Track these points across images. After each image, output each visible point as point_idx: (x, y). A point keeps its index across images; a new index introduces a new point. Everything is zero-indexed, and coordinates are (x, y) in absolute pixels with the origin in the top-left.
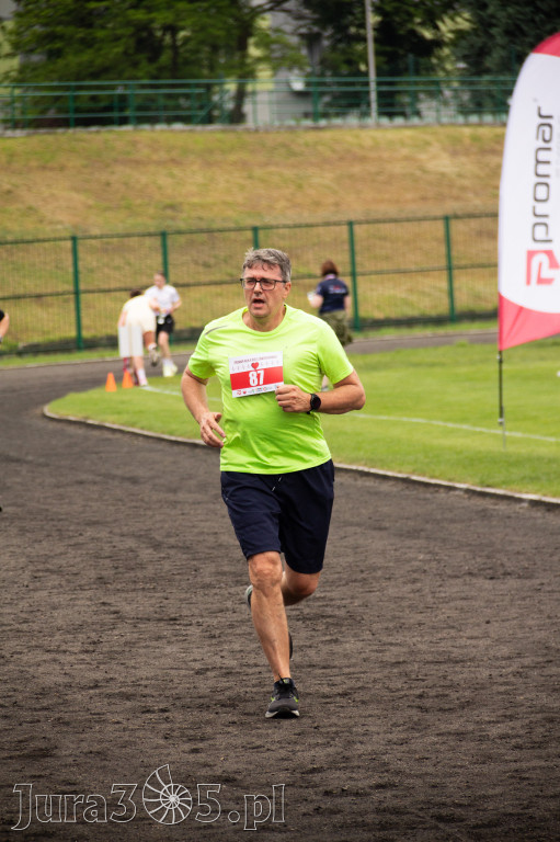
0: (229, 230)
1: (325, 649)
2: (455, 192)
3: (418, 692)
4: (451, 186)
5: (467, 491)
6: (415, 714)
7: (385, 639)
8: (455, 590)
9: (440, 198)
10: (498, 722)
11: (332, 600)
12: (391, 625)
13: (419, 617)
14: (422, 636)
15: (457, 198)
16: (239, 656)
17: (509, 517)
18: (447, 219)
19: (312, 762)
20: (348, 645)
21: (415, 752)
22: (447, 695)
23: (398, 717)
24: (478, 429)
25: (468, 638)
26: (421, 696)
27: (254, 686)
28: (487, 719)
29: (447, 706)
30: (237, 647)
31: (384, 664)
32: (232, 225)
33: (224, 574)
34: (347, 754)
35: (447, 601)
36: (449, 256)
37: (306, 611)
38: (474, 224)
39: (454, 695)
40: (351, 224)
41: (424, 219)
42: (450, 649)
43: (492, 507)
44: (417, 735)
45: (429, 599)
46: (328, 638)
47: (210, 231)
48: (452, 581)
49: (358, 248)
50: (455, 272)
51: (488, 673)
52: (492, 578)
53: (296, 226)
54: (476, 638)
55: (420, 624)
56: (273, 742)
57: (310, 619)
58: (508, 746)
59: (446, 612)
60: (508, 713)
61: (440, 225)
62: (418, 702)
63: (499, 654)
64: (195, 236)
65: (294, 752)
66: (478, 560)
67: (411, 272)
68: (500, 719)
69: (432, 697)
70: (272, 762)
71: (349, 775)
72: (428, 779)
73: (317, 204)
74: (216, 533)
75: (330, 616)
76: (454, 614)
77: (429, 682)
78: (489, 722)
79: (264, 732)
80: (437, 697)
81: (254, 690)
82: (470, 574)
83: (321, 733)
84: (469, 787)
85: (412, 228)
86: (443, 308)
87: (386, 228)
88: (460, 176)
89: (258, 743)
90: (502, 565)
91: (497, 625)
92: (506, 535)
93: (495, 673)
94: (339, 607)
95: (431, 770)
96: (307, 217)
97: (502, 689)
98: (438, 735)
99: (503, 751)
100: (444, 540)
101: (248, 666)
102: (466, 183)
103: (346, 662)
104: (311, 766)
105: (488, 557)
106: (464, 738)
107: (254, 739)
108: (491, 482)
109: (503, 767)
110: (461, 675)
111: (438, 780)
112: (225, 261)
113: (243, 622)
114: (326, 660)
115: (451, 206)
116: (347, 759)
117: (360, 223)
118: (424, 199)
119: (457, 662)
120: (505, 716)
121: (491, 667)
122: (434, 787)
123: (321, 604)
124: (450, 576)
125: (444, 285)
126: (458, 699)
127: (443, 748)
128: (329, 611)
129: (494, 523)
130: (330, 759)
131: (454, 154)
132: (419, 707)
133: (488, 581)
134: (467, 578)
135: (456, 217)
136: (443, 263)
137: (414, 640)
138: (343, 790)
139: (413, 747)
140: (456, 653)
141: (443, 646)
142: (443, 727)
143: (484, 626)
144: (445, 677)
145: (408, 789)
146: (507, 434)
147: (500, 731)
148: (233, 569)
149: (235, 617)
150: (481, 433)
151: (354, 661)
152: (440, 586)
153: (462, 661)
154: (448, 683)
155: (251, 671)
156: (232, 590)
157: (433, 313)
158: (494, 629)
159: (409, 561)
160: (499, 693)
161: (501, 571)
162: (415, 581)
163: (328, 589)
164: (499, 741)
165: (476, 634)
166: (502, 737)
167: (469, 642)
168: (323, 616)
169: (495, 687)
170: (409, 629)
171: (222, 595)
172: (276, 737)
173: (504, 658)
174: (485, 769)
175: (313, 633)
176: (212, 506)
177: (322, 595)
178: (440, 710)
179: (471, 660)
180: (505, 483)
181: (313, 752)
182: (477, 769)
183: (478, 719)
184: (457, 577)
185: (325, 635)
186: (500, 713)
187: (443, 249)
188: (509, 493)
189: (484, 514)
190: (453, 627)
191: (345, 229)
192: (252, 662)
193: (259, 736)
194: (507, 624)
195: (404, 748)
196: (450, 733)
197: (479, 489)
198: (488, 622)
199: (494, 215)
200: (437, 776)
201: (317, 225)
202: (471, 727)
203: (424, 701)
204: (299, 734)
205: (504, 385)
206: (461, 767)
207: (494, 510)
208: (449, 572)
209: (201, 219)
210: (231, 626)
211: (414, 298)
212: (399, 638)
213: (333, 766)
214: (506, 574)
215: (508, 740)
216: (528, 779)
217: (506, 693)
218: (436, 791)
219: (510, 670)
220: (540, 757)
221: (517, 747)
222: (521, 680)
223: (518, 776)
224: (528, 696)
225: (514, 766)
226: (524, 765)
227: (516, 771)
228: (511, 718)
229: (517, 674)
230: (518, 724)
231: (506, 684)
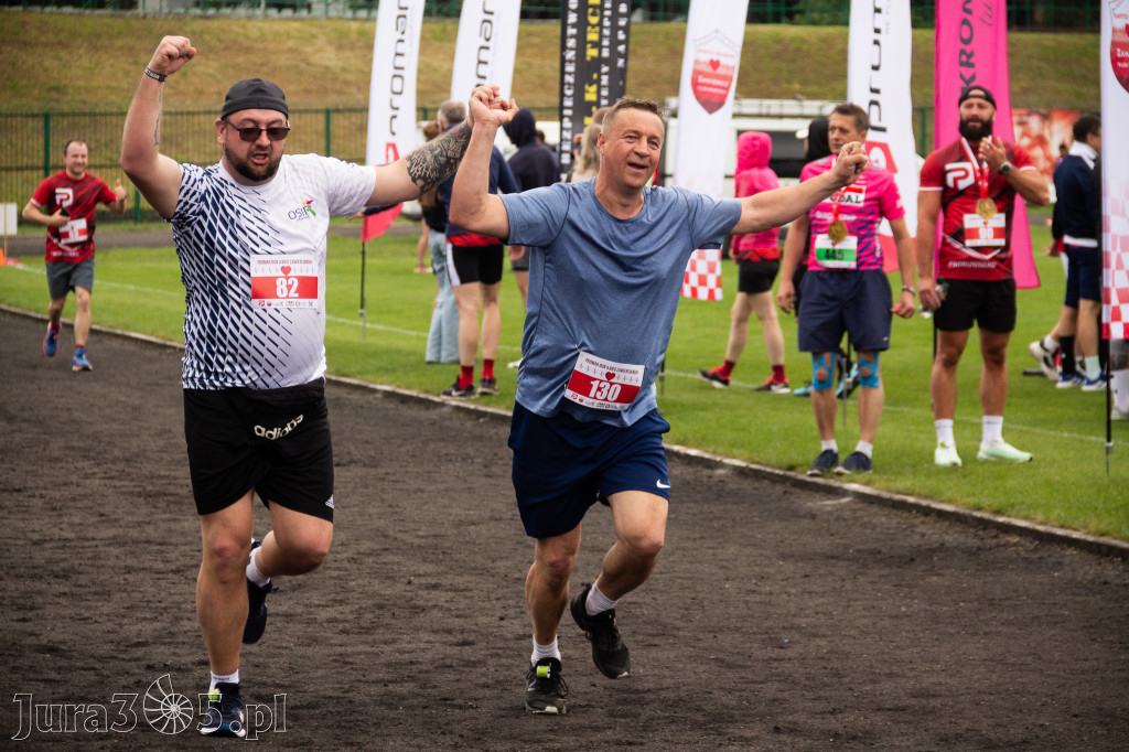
0: (111, 114)
1: (163, 526)
2: (338, 87)
4: (335, 80)
9: (324, 91)
10: (328, 606)
11: (175, 478)
14: (261, 518)
15: (340, 93)
16: (77, 529)
17: (362, 407)
18: (328, 112)
19: (139, 635)
20: (186, 524)
24: (340, 320)
27: (89, 559)
28: (316, 602)
30: (76, 520)
32: (115, 110)
33: (73, 448)
34: (174, 629)
37: (149, 488)
38: (355, 119)
41: (307, 111)
43: (345, 396)
46: (167, 516)
47: (92, 115)
53: (176, 113)
56: (101, 615)
57: (150, 496)
58: (335, 630)
60: (339, 598)
61: (321, 118)
64: (77, 119)
65: (121, 625)
68: (329, 603)
70: (98, 634)
71: (172, 650)
72: (251, 659)
73: (201, 92)
74: (70, 409)
75: (173, 495)
78: (319, 606)
79: (94, 604)
81: (89, 562)
83: (150, 608)
88: (344, 70)
89: (86, 615)
90: (349, 453)
92: (357, 424)
94: (182, 486)
96: (189, 105)
97: (335, 574)
99: (330, 635)
101: (86, 539)
102: (350, 77)
103: (181, 540)
104: (137, 640)
106: (292, 620)
107: (83, 611)
108: (346, 371)
109: (328, 651)
112: (106, 145)
113: (85, 496)
114: (163, 537)
115: (333, 100)
116: (172, 634)
118: (306, 91)
120: (335, 601)
123: (164, 482)
128: (172, 489)
129: (346, 412)
130: (156, 634)
131: (340, 48)
135: (338, 111)
138: (165, 665)
146: (368, 325)
147: (328, 615)
148: (81, 444)
149: (80, 491)
150: (343, 324)
151: (190, 539)
155: (86, 544)
156: (79, 465)
161: (347, 458)
163: (173, 467)
164: (325, 625)
166: (329, 621)
168: (164, 494)
171: (68, 469)
172: (105, 610)
174: (310, 651)
175: (153, 510)
176: (68, 383)
177: (167, 473)
180: (361, 373)
181: (140, 626)
182: (301, 651)
183: (308, 602)
185: (165, 512)
186: (331, 597)
188: (364, 383)
192: (90, 535)
193: (89, 608)
194: (347, 511)
196: (278, 615)
200: (260, 656)
201: (199, 113)
202: (299, 610)
204: (128, 608)
205: (366, 277)
206: (286, 648)
207: (347, 399)
209: (85, 102)
210: (74, 500)
213: (158, 640)
214: (352, 462)
215: (336, 624)
216: (351, 663)
217: (339, 578)
218: (258, 670)
219: (345, 555)
220: (366, 643)
221: (345, 632)
222: (355, 566)
223: (342, 660)
224: (360, 582)
225: (339, 650)
226: (349, 649)
227: (341, 655)
228: (341, 602)
229: (352, 560)
230: (347, 609)
231: (339, 569)
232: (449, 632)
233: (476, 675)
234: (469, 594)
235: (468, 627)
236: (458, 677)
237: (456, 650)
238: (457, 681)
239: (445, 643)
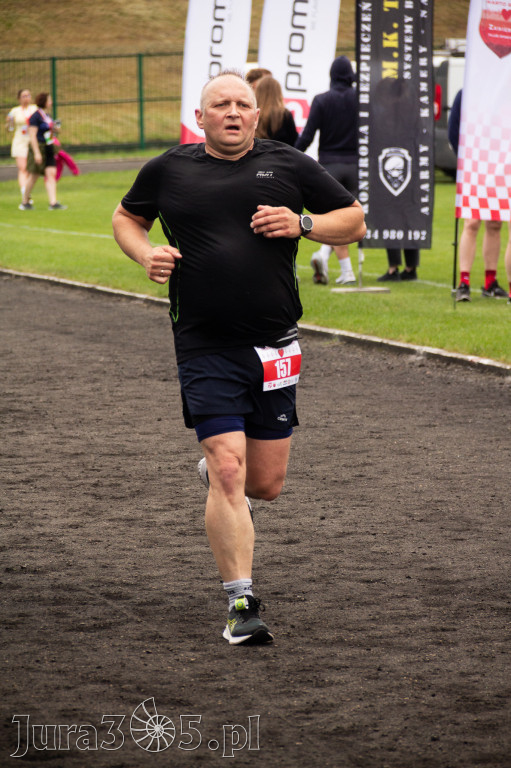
1: (12, 440)
2: (148, 33)
3: (93, 481)
4: (145, 27)
5: (147, 301)
6: (90, 501)
7: (66, 432)
8: (131, 389)
9: (135, 37)
10: (165, 510)
11: (20, 396)
12: (72, 420)
13: (97, 414)
14: (99, 431)
15: (150, 39)
18: (140, 57)
20: (32, 437)
21: (89, 535)
22: (119, 485)
23: (74, 503)
25: (141, 434)
26: (96, 485)
28: (154, 507)
29: (119, 495)
31: (64, 455)
34: (28, 535)
35: (122, 399)
36: (140, 90)
38: (165, 61)
39: (126, 485)
40: (53, 60)
41: (120, 56)
42: (124, 443)
44: (91, 520)
45: (107, 397)
46: (15, 430)
48: (129, 382)
49: (59, 81)
50: (146, 104)
51: (157, 465)
52: (165, 380)
53: (4, 60)
54: (148, 434)
55: (98, 420)
58: (173, 533)
59: (123, 409)
60: (175, 502)
61: (134, 62)
62: (93, 490)
63: (168, 449)
66: (153, 363)
67: (106, 103)
68: (167, 508)
69: (106, 486)
71: (27, 554)
72: (99, 560)
73: (24, 41)
75: (17, 411)
76: (129, 412)
77: (104, 472)
78: (157, 510)
80: (110, 486)
82: (146, 376)
83: (5, 516)
84: (136, 568)
85: (109, 64)
86: (133, 136)
87: (85, 64)
88: (154, 18)
91: (167, 422)
93: (164, 466)
94: (26, 403)
95: (103, 552)
96: (14, 53)
97: (170, 480)
98: (110, 520)
99: (168, 536)
100: (123, 345)
103: (30, 452)
105: (162, 361)
106: (134, 524)
109: (167, 551)
110: (133, 467)
111: (108, 561)
114: (12, 450)
115: (144, 46)
116: (26, 540)
117: (61, 59)
118: (120, 38)
119: (130, 455)
120: (172, 505)
121: (160, 460)
122: (104, 567)
123: (10, 399)
124: (127, 377)
125: (135, 115)
126: (129, 488)
127: (114, 532)
128: (17, 405)
130: (12, 539)
132: (94, 495)
133: (161, 383)
134: (143, 379)
135: (149, 55)
136: (135, 96)
137: (92, 433)
138: (23, 568)
139: (87, 531)
140: (129, 447)
141: (117, 441)
142: (115, 514)
143: (156, 423)
144: (118, 469)
145: (80, 568)
147: (166, 519)
151: (37, 451)
152: (118, 386)
153: (134, 454)
154: (121, 474)
157: (124, 140)
158: (165, 426)
159: (91, 363)
160: (167, 484)
161: (173, 373)
162: (95, 381)
163: (17, 386)
164: (165, 527)
165: (148, 430)
166: (167, 524)
167: (141, 437)
168: (11, 411)
169: (163, 479)
170: (88, 424)
173: (173, 453)
174: (151, 552)
177: (12, 392)
178: (113, 498)
179: (143, 453)
183: (147, 507)
184: (133, 378)
185: (13, 427)
186: (167, 502)
187: (135, 84)
190: (128, 423)
191: (48, 64)
194: (177, 422)
195: (79, 531)
196: (120, 519)
197: (157, 299)
198: (159, 420)
199: (180, 54)
200: (107, 557)
201: (24, 60)
202: (140, 514)
203: (99, 489)
206: (130, 550)
208: (126, 373)
211: (108, 127)
212: (79, 432)
213: (15, 545)
215: (173, 527)
216: (190, 562)
217: (173, 484)
218: (106, 571)
219: (178, 463)
220: (202, 543)
221: (182, 533)
222: (187, 473)
223: (181, 560)
224: (193, 487)
225: (177, 550)
226: (187, 550)
227: (180, 555)
228: (177, 507)
229: (184, 467)
230: (183, 512)
231: (174, 476)
232: (276, 531)
233: (303, 571)
234: (291, 496)
235: (292, 526)
236: (285, 573)
237: (283, 548)
238: (286, 576)
239: (272, 542)
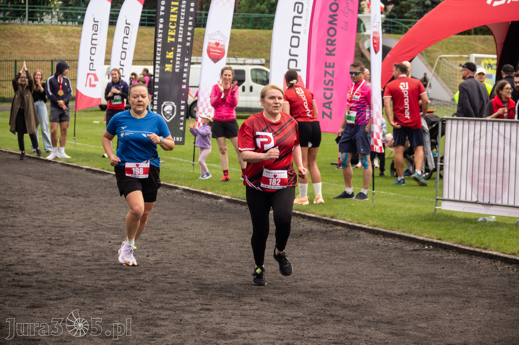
2: (56, 51)
3: (48, 238)
4: (54, 48)
5: (62, 164)
6: (48, 246)
7: (34, 217)
9: (50, 53)
12: (36, 212)
13: (47, 210)
14: (48, 217)
15: (56, 54)
17: (78, 174)
18: (52, 61)
20: (20, 219)
21: (49, 260)
22: (60, 240)
23: (41, 247)
25: (66, 218)
26: (50, 239)
28: (76, 249)
29: (60, 244)
31: (35, 227)
35: (56, 204)
39: (62, 240)
40: (15, 61)
41: (44, 61)
42: (59, 222)
44: (49, 254)
45: (50, 203)
48: (58, 197)
51: (75, 232)
52: (73, 197)
54: (69, 219)
55: (47, 212)
58: (85, 260)
59: (57, 208)
61: (50, 63)
62: (48, 241)
66: (67, 189)
68: (81, 250)
69: (54, 240)
71: (24, 267)
72: (55, 271)
77: (53, 234)
78: (77, 251)
80: (56, 240)
82: (65, 194)
84: (71, 275)
88: (58, 45)
90: (77, 192)
91: (77, 214)
92: (78, 181)
94: (16, 204)
95: (56, 267)
97: (81, 238)
98: (57, 254)
99: (83, 262)
100: (54, 182)
102: (60, 48)
103: (20, 225)
105: (71, 189)
106: (68, 256)
108: (71, 161)
109: (84, 268)
110: (65, 232)
111: (59, 271)
115: (54, 57)
116: (23, 261)
117: (19, 61)
118: (44, 53)
119: (62, 227)
120: (83, 249)
121: (76, 230)
122: (57, 274)
124: (57, 195)
126: (64, 241)
127: (60, 259)
129: (73, 176)
130: (17, 261)
131: (56, 36)
132: (49, 243)
133: (72, 198)
134: (64, 196)
137: (45, 218)
138: (23, 273)
139: (48, 258)
140: (62, 224)
141: (57, 221)
142: (59, 251)
143: (72, 214)
145: (48, 274)
146: (77, 143)
147: (81, 254)
152: (54, 198)
153: (64, 227)
154: (60, 235)
158: (76, 216)
159: (41, 188)
160: (80, 240)
161: (77, 194)
162: (44, 196)
164: (81, 258)
165: (69, 217)
166: (82, 256)
167: (66, 220)
170: (43, 214)
173: (80, 227)
174: (77, 268)
178: (58, 245)
179: (68, 227)
182: (74, 268)
183: (72, 249)
184: (60, 195)
186: (81, 247)
187: (50, 72)
188: (78, 165)
189: (68, 173)
190: (60, 214)
191: (13, 63)
194: (80, 214)
196: (62, 254)
197: (66, 163)
198: (73, 213)
202: (70, 252)
203: (51, 241)
204: (4, 251)
206: (67, 267)
207: (72, 171)
208: (57, 193)
212: (40, 217)
213: (18, 263)
214: (79, 195)
215: (85, 258)
216: (93, 273)
217: (82, 240)
220: (98, 265)
221: (89, 261)
222: (88, 236)
223: (90, 271)
224: (91, 241)
225: (88, 268)
226: (92, 267)
230: (88, 252)
231: (82, 236)
233: (142, 278)
